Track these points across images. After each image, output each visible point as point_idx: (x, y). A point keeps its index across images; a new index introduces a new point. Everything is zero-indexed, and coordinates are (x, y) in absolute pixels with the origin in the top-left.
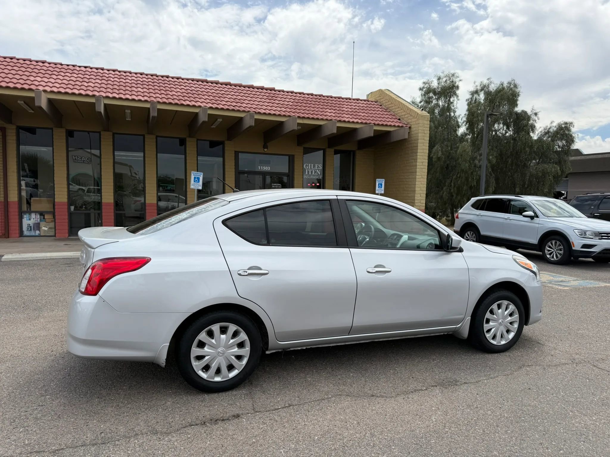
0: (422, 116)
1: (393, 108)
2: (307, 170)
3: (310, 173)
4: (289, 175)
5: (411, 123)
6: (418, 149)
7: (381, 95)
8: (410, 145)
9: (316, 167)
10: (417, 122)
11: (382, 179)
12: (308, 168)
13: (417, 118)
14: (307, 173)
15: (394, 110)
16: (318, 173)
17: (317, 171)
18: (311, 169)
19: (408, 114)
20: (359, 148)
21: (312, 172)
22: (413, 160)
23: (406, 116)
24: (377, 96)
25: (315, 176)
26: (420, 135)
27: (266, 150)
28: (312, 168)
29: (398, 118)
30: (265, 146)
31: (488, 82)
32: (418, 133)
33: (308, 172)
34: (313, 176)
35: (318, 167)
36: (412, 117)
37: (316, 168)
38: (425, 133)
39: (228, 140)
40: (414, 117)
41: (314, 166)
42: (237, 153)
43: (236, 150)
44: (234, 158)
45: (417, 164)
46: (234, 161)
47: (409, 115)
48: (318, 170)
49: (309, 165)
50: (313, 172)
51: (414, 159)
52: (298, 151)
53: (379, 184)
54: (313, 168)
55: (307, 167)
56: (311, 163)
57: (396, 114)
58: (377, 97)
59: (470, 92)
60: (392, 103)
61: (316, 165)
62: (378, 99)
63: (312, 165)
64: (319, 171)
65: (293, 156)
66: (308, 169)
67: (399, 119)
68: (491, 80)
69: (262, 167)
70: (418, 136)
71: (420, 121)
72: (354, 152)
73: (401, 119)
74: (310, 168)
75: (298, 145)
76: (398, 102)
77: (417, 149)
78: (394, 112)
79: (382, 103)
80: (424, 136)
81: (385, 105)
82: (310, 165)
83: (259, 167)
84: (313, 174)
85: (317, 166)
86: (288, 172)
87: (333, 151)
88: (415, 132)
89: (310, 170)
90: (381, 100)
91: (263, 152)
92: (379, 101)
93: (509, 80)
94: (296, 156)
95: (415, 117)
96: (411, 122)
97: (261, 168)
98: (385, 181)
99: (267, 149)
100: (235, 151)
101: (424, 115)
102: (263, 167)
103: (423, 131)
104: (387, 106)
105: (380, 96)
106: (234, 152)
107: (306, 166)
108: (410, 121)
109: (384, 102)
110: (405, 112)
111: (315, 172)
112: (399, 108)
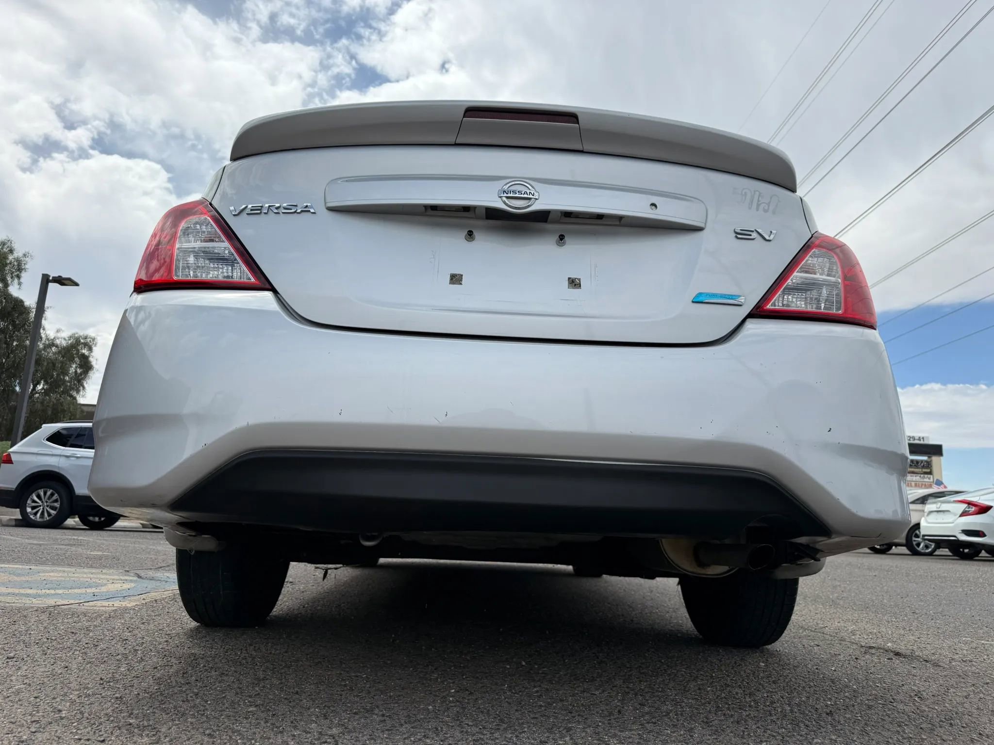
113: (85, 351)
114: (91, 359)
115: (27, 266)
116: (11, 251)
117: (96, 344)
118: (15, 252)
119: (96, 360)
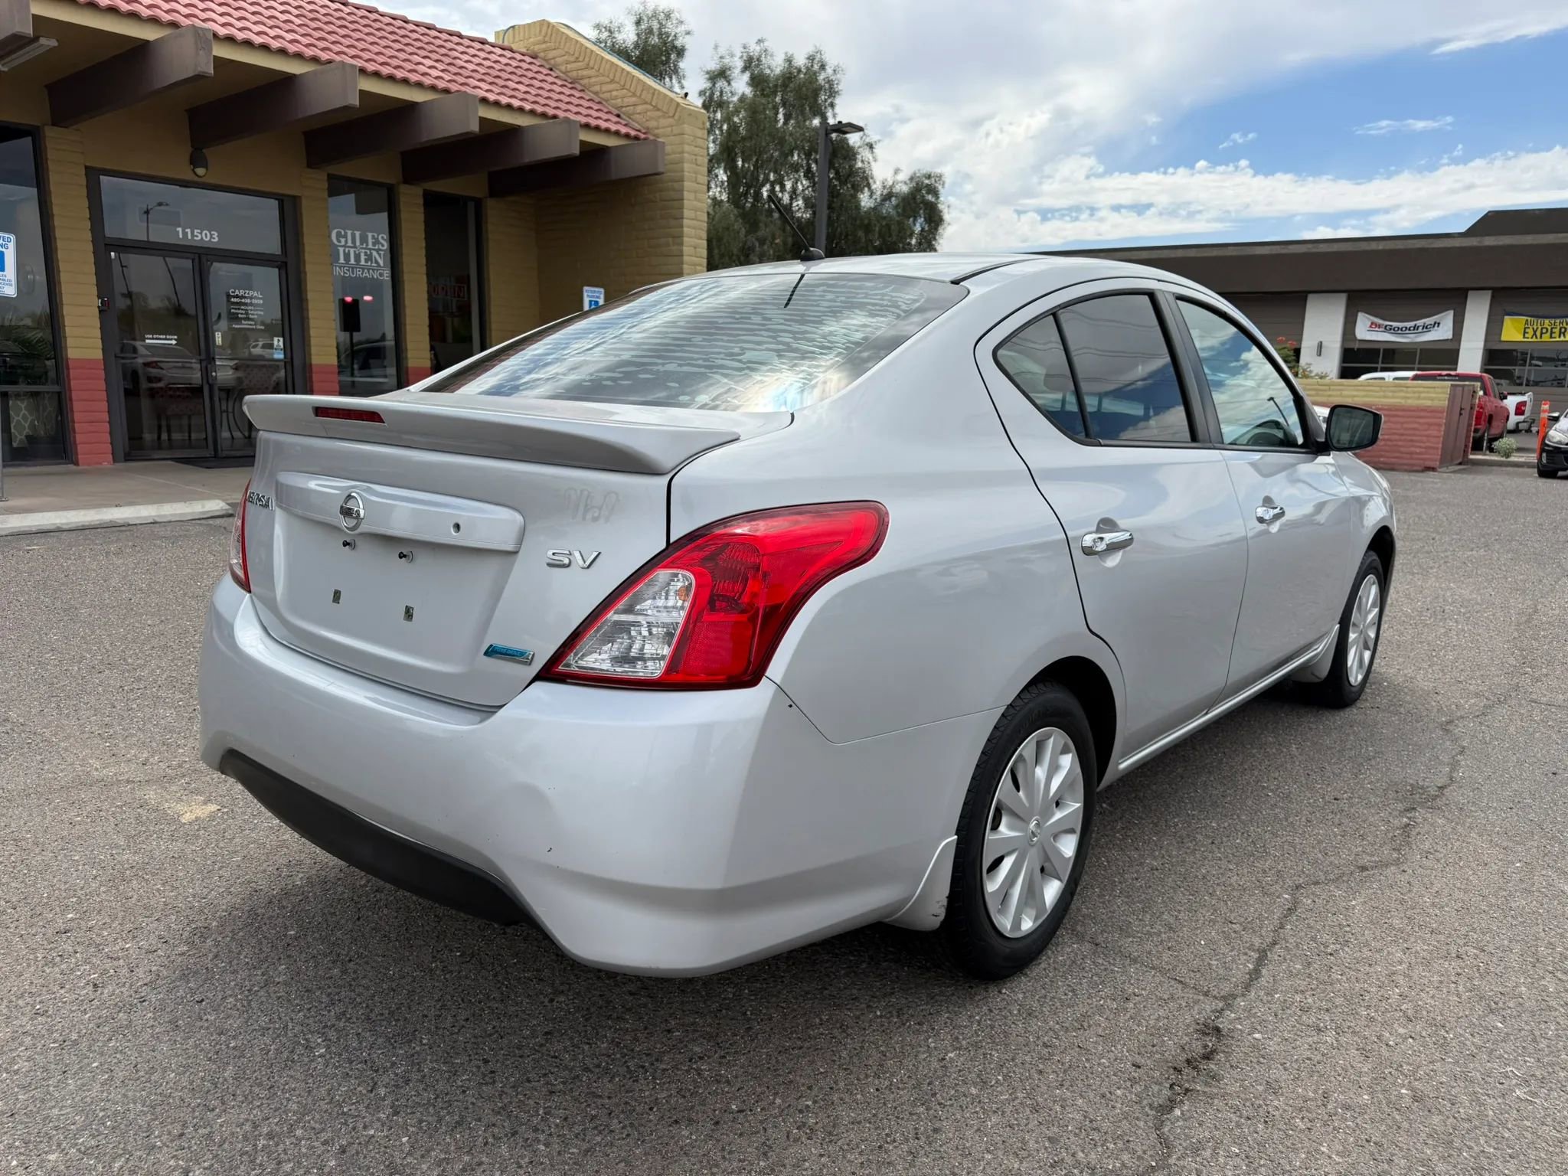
0: (690, 115)
1: (593, 80)
2: (341, 250)
3: (352, 261)
4: (286, 263)
5: (656, 131)
6: (685, 206)
7: (547, 39)
8: (657, 195)
9: (370, 241)
10: (676, 130)
11: (597, 289)
12: (346, 242)
13: (676, 117)
14: (342, 260)
15: (597, 88)
16: (376, 262)
17: (374, 253)
18: (355, 247)
19: (646, 103)
20: (493, 193)
21: (357, 257)
22: (670, 240)
23: (639, 109)
24: (531, 40)
25: (368, 270)
26: (686, 166)
27: (201, 171)
28: (358, 243)
29: (616, 112)
30: (196, 160)
31: (758, 48)
32: (681, 161)
33: (347, 256)
34: (363, 269)
35: (376, 242)
36: (659, 113)
37: (370, 246)
38: (699, 163)
39: (54, 124)
40: (665, 115)
41: (364, 240)
42: (93, 175)
43: (88, 164)
44: (84, 192)
45: (682, 251)
46: (86, 204)
47: (649, 107)
48: (378, 251)
49: (346, 233)
50: (363, 257)
51: (674, 237)
52: (311, 186)
53: (590, 302)
54: (362, 244)
55: (343, 240)
56: (353, 229)
57: (607, 101)
58: (535, 44)
59: (708, 73)
60: (587, 67)
61: (370, 235)
62: (536, 48)
63: (357, 234)
64: (380, 255)
65: (295, 200)
66: (345, 246)
67: (618, 116)
68: (766, 44)
69: (188, 230)
70: (683, 171)
71: (687, 128)
72: (479, 203)
73: (622, 115)
74: (350, 244)
75: (311, 164)
76: (608, 66)
77: (681, 208)
78: (596, 93)
79: (552, 62)
80: (696, 173)
81: (563, 68)
82: (349, 233)
83: (180, 229)
84: (363, 262)
85: (373, 237)
86: (279, 252)
87: (421, 193)
88: (673, 156)
89: (352, 251)
90: (551, 54)
91: (188, 176)
92: (542, 55)
93: (810, 50)
94: (304, 203)
95: (671, 115)
96: (657, 128)
97: (185, 234)
98: (605, 293)
99: (207, 168)
100: (86, 168)
101: (694, 111)
102: (192, 233)
103: (694, 157)
104: (574, 74)
105: (545, 42)
106: (83, 172)
107: (339, 235)
108: (652, 124)
109: (559, 60)
110: (634, 95)
111: (369, 258)
112: (612, 81)
113: (930, 198)
114: (941, 207)
115: (840, 87)
116: (823, 67)
117: (943, 185)
118: (827, 67)
119: (949, 207)
